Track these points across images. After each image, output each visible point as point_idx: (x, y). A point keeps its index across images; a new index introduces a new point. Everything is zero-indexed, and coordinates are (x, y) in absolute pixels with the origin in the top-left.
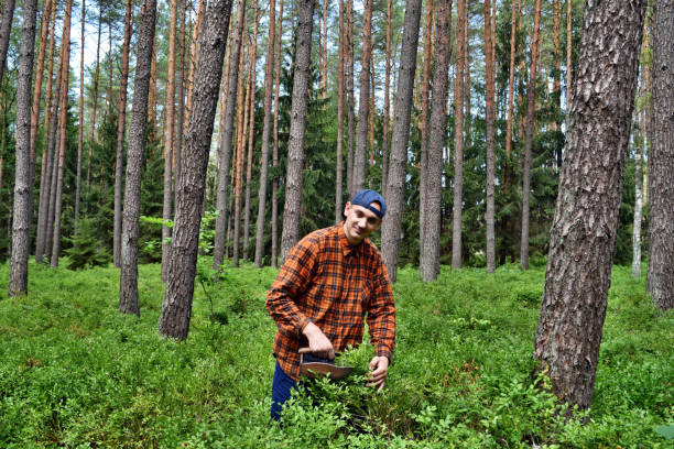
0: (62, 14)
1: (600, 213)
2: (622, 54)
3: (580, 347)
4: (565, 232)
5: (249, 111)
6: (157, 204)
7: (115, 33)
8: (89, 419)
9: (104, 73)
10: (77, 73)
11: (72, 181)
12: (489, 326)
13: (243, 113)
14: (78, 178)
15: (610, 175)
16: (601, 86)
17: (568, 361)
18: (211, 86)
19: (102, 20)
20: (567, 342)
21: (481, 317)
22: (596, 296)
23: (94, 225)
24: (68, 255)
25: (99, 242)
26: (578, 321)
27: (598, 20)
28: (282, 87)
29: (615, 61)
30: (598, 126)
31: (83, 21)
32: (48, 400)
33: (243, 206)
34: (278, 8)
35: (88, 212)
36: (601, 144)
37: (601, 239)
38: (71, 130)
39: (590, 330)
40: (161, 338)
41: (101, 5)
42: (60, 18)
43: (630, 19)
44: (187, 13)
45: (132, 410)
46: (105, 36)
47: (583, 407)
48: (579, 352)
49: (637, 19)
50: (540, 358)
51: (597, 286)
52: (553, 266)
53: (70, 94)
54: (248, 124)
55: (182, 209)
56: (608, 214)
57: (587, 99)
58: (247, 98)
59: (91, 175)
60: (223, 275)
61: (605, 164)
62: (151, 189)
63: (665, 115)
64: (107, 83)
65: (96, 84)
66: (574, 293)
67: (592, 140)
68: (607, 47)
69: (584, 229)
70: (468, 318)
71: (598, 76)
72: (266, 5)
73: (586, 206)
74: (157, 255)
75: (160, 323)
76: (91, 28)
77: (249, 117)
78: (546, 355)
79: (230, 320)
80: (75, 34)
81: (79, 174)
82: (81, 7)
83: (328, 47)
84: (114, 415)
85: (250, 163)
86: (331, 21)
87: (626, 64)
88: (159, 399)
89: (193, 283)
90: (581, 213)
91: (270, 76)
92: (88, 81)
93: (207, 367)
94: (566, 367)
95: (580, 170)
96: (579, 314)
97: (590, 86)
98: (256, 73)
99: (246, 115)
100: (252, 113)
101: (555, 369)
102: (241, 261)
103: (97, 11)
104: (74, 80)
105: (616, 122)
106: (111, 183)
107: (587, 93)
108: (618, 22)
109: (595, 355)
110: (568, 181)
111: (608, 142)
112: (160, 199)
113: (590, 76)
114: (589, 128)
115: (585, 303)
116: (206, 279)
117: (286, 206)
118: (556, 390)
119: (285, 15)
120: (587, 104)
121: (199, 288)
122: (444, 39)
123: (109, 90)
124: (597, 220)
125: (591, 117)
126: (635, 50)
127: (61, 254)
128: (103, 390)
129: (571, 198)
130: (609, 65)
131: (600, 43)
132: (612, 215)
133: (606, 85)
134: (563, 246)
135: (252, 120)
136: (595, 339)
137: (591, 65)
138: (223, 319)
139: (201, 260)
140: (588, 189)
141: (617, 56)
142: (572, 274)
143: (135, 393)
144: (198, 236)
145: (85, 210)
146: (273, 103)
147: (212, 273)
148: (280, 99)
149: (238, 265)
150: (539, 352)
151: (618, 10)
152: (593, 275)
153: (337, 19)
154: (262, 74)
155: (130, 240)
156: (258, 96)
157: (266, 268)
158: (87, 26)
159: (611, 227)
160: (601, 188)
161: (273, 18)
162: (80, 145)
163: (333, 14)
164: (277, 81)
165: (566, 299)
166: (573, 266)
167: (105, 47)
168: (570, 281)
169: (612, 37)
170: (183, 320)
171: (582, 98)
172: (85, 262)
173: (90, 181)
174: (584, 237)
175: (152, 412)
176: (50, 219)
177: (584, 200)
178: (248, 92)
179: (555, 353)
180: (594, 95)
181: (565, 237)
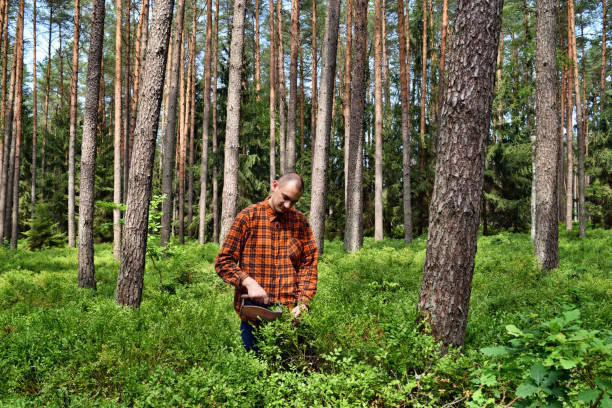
0: (15, 14)
1: (466, 194)
2: (481, 69)
3: (453, 298)
4: (440, 209)
5: (190, 102)
6: (108, 189)
7: (65, 32)
8: (62, 372)
9: (55, 69)
10: (30, 69)
11: (27, 168)
12: (398, 288)
13: (185, 105)
14: (33, 166)
15: (473, 164)
16: (466, 94)
17: (444, 310)
18: (156, 88)
19: (52, 20)
20: (443, 295)
21: (391, 280)
22: (465, 258)
23: (50, 209)
24: (26, 237)
25: (56, 225)
26: (451, 278)
27: (462, 42)
28: (219, 80)
29: (476, 75)
30: (464, 126)
31: (35, 22)
32: (28, 358)
33: (187, 188)
34: (214, 8)
35: (44, 197)
36: (466, 140)
37: (467, 214)
38: (26, 122)
39: (461, 285)
40: (118, 307)
41: (50, 6)
42: (13, 18)
43: (487, 41)
44: (131, 13)
45: (98, 363)
46: (56, 35)
47: (456, 346)
48: (452, 302)
49: (493, 42)
50: (423, 308)
51: (466, 250)
52: (431, 236)
53: (25, 87)
54: (190, 113)
55: (133, 195)
56: (473, 194)
57: (455, 104)
58: (188, 90)
59: (45, 163)
60: (170, 251)
61: (469, 155)
62: (102, 175)
63: (546, 105)
64: (58, 78)
65: (48, 79)
66: (447, 257)
67: (459, 137)
68: (469, 63)
69: (454, 207)
70: (381, 282)
71: (463, 86)
72: (203, 6)
73: (455, 189)
74: (109, 235)
75: (116, 294)
76: (42, 28)
77: (190, 107)
78: (427, 306)
79: (177, 291)
80: (28, 34)
81: (34, 162)
82: (32, 8)
83: (261, 43)
84: (84, 368)
85: (192, 149)
86: (262, 20)
87: (484, 77)
88: (120, 354)
89: (144, 258)
90: (451, 194)
91: (209, 69)
92: (40, 75)
93: (158, 329)
94: (443, 315)
95: (450, 160)
96: (452, 273)
97: (457, 94)
98: (196, 67)
99: (187, 105)
100: (193, 104)
101: (434, 316)
102: (186, 238)
103: (47, 12)
104: (28, 74)
105: (477, 122)
106: (65, 169)
107: (455, 100)
108: (477, 44)
109: (466, 305)
110: (442, 169)
111: (472, 138)
112: (111, 184)
113: (457, 86)
114: (457, 127)
115: (456, 264)
116: (155, 255)
117: (225, 189)
118: (435, 333)
119: (221, 13)
120: (455, 109)
121: (149, 264)
122: (361, 38)
123: (60, 84)
124: (464, 199)
125: (458, 119)
126: (491, 65)
127: (20, 236)
128: (73, 348)
129: (444, 182)
130: (471, 78)
131: (464, 60)
132: (476, 195)
133: (469, 94)
134: (438, 221)
135: (193, 110)
136: (465, 292)
137: (457, 78)
138: (171, 290)
139: (151, 238)
140: (457, 175)
141: (477, 70)
142: (446, 242)
143: (100, 350)
144: (147, 218)
145: (41, 195)
146: (212, 94)
147: (159, 250)
148: (218, 91)
149: (183, 242)
150: (422, 303)
151: (477, 35)
152: (462, 242)
153: (268, 17)
154: (201, 68)
155: (86, 223)
156: (199, 88)
157: (209, 244)
158: (38, 26)
159: (475, 205)
160: (466, 174)
161: (210, 18)
162: (34, 136)
163: (265, 13)
164: (215, 75)
165: (442, 262)
166: (447, 235)
167: (56, 45)
168: (444, 248)
169: (473, 56)
170: (136, 291)
171: (451, 104)
172: (42, 243)
173: (45, 168)
174: (454, 213)
175: (114, 364)
176: (8, 205)
177: (453, 184)
178: (188, 85)
179: (434, 304)
180: (460, 101)
181: (440, 213)
